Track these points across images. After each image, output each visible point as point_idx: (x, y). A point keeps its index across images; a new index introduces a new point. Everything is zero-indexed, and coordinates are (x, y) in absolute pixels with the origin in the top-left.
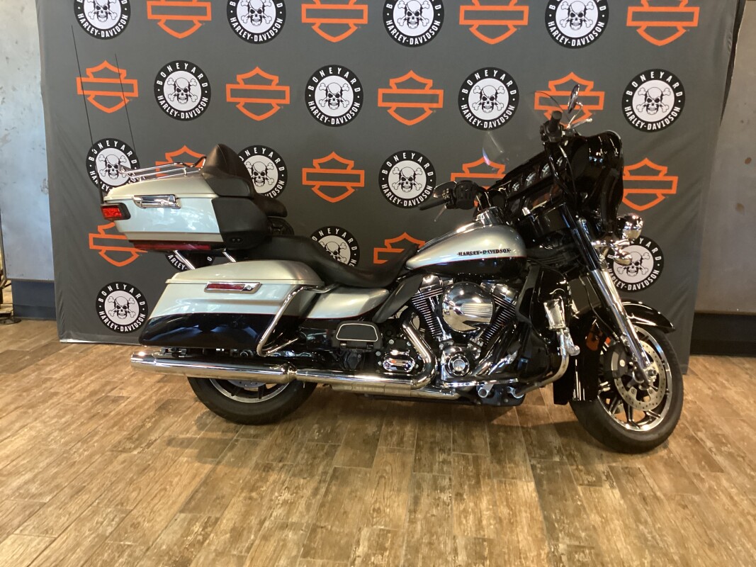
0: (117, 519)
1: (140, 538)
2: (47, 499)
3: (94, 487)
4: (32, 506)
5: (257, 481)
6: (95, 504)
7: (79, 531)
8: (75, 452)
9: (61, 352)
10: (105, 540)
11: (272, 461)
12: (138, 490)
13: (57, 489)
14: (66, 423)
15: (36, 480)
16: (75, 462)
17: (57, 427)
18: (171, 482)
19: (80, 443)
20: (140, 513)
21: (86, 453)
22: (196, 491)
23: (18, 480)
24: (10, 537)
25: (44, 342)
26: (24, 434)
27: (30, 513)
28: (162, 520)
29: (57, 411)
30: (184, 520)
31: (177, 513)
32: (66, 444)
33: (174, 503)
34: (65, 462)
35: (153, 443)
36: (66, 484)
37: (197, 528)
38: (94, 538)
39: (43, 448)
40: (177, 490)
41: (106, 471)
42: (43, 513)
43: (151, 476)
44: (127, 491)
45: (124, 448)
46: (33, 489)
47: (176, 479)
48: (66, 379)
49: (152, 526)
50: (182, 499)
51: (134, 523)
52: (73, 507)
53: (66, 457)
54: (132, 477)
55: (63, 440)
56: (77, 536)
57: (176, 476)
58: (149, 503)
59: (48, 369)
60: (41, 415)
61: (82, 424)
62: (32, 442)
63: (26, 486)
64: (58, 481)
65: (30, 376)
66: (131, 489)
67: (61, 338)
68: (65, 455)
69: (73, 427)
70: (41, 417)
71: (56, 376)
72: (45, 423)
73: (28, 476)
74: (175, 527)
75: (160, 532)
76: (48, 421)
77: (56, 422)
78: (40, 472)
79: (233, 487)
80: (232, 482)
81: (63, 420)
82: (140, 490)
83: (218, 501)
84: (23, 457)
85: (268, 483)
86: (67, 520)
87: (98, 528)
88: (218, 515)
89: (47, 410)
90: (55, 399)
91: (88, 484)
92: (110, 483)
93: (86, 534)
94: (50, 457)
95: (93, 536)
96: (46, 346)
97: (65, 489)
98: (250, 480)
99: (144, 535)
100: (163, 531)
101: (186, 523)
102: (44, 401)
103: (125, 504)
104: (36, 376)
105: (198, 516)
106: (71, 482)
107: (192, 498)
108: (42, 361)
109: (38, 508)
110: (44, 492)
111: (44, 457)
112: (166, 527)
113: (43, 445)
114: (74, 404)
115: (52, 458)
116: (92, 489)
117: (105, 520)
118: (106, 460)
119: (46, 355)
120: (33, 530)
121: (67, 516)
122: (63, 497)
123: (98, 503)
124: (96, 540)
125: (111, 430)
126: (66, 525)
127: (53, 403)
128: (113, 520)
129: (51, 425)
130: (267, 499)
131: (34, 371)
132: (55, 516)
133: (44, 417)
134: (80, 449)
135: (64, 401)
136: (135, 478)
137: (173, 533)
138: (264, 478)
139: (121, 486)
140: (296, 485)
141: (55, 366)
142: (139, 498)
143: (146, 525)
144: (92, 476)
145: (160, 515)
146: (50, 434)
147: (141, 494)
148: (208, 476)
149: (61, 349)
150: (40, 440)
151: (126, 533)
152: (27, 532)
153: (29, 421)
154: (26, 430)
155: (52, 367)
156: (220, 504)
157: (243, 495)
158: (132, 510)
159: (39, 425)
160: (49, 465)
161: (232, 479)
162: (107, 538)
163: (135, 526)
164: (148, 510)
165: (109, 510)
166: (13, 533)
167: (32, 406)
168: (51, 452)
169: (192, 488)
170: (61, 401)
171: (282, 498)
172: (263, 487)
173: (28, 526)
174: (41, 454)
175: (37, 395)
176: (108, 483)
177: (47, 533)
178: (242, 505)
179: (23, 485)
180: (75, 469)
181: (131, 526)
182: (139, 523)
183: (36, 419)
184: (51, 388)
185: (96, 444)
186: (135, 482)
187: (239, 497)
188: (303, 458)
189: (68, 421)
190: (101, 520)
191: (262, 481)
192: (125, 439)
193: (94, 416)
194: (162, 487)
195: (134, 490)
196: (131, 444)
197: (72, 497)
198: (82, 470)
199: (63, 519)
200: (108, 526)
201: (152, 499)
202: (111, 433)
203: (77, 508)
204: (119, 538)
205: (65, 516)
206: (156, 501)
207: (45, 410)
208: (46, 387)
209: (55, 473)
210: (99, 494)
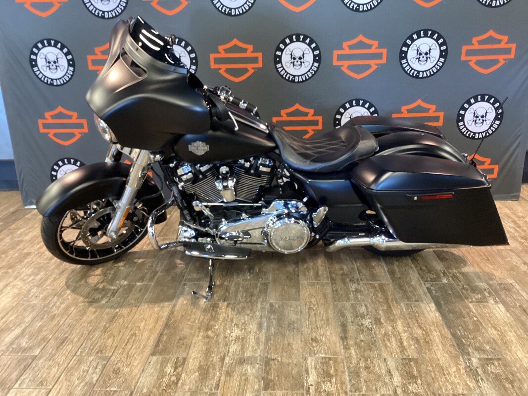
0: (99, 367)
1: (123, 383)
2: (37, 352)
3: (74, 337)
4: (25, 359)
5: (210, 320)
6: (78, 353)
7: (69, 381)
8: (53, 306)
9: (27, 217)
10: (94, 387)
11: (218, 300)
12: (112, 337)
13: (44, 342)
14: (41, 279)
15: (24, 334)
16: (55, 315)
17: (35, 284)
18: (139, 327)
19: (56, 297)
20: (118, 359)
21: (63, 306)
22: (161, 334)
23: (10, 336)
24: (11, 391)
25: (12, 210)
26: (8, 293)
27: (25, 367)
28: (138, 364)
29: (32, 269)
30: (157, 362)
31: (149, 356)
32: (45, 298)
33: (145, 346)
34: (46, 316)
35: (116, 292)
36: (51, 337)
37: (169, 369)
38: (84, 387)
39: (26, 304)
40: (146, 334)
41: (82, 321)
42: (36, 366)
43: (121, 323)
44: (104, 339)
45: (94, 299)
46: (24, 343)
47: (142, 324)
48: (35, 240)
49: (131, 371)
50: (152, 342)
51: (114, 369)
52: (60, 358)
53: (46, 311)
54: (105, 325)
55: (41, 296)
56: (69, 385)
57: (142, 321)
58: (124, 349)
59: (19, 232)
60: (20, 273)
61: (55, 279)
62: (16, 299)
63: (17, 341)
64: (44, 333)
65: (5, 240)
66: (107, 337)
67: (26, 205)
68: (45, 309)
69: (48, 282)
70: (20, 275)
71: (27, 238)
72: (24, 281)
73: (17, 331)
74: (150, 370)
75: (139, 376)
76: (27, 279)
77: (33, 279)
78: (27, 326)
79: (191, 327)
80: (189, 323)
81: (39, 277)
82: (114, 337)
83: (182, 342)
84: (10, 313)
85: (219, 321)
86: (58, 370)
87: (85, 377)
88: (184, 356)
89: (24, 269)
90: (29, 259)
91: (70, 334)
92: (87, 332)
93: (76, 383)
94: (33, 311)
95: (82, 384)
96: (14, 213)
97: (51, 341)
98: (203, 319)
99: (126, 380)
100: (141, 374)
101: (159, 365)
102: (21, 261)
103: (104, 352)
104: (10, 239)
105: (168, 357)
106: (54, 334)
107: (159, 341)
108: (13, 226)
109: (31, 361)
110: (34, 346)
111: (28, 312)
112: (143, 371)
113: (25, 301)
114: (45, 262)
115: (35, 313)
116: (74, 339)
117: (90, 368)
118: (80, 311)
119: (15, 220)
120: (30, 383)
121: (57, 367)
122: (50, 349)
123: (81, 352)
124: (86, 388)
125: (80, 283)
126: (57, 376)
127: (28, 263)
128: (96, 368)
129: (29, 283)
130: (222, 336)
131: (8, 235)
132: (46, 367)
133: (22, 276)
134: (56, 302)
135: (36, 260)
136: (107, 325)
137: (150, 376)
138: (215, 317)
139: (97, 334)
140: (243, 321)
141: (24, 229)
142: (114, 345)
143: (126, 370)
144: (72, 327)
145: (136, 359)
146: (29, 291)
147: (115, 340)
148: (168, 320)
149: (26, 215)
150: (23, 297)
151: (110, 379)
152: (24, 386)
153: (11, 280)
154: (9, 288)
155: (22, 230)
156: (183, 344)
157: (201, 334)
158: (111, 357)
159: (19, 283)
160: (33, 319)
161: (189, 320)
162: (94, 385)
163: (117, 371)
164: (125, 355)
165: (92, 358)
166: (12, 388)
167: (11, 266)
168: (33, 307)
169: (158, 332)
170: (34, 260)
171: (234, 335)
172: (216, 326)
173: (24, 379)
174: (25, 310)
175: (14, 256)
176: (86, 332)
177: (42, 385)
178: (202, 343)
179: (15, 340)
180: (56, 322)
181: (113, 372)
182: (119, 369)
183: (16, 278)
184: (24, 249)
185: (69, 297)
186: (108, 330)
187: (198, 336)
188: (242, 296)
189: (43, 278)
190: (86, 368)
191: (214, 320)
192: (92, 290)
193: (63, 271)
194: (132, 332)
195: (109, 338)
196: (99, 295)
197: (58, 348)
198: (61, 323)
199: (54, 370)
200: (93, 374)
201: (126, 345)
202: (80, 285)
203: (64, 358)
204: (105, 384)
205: (55, 367)
206: (129, 346)
207: (22, 269)
208: (20, 249)
209: (40, 326)
210: (79, 344)
